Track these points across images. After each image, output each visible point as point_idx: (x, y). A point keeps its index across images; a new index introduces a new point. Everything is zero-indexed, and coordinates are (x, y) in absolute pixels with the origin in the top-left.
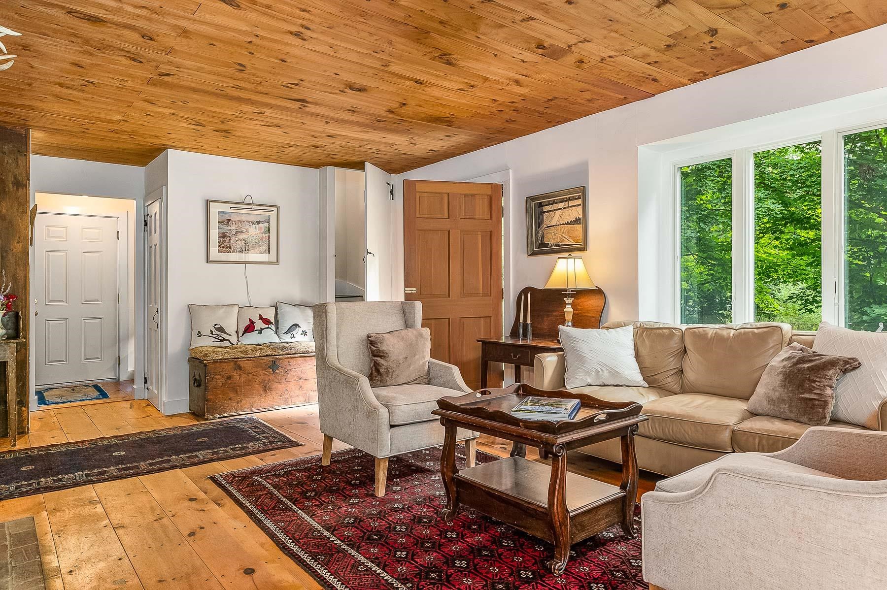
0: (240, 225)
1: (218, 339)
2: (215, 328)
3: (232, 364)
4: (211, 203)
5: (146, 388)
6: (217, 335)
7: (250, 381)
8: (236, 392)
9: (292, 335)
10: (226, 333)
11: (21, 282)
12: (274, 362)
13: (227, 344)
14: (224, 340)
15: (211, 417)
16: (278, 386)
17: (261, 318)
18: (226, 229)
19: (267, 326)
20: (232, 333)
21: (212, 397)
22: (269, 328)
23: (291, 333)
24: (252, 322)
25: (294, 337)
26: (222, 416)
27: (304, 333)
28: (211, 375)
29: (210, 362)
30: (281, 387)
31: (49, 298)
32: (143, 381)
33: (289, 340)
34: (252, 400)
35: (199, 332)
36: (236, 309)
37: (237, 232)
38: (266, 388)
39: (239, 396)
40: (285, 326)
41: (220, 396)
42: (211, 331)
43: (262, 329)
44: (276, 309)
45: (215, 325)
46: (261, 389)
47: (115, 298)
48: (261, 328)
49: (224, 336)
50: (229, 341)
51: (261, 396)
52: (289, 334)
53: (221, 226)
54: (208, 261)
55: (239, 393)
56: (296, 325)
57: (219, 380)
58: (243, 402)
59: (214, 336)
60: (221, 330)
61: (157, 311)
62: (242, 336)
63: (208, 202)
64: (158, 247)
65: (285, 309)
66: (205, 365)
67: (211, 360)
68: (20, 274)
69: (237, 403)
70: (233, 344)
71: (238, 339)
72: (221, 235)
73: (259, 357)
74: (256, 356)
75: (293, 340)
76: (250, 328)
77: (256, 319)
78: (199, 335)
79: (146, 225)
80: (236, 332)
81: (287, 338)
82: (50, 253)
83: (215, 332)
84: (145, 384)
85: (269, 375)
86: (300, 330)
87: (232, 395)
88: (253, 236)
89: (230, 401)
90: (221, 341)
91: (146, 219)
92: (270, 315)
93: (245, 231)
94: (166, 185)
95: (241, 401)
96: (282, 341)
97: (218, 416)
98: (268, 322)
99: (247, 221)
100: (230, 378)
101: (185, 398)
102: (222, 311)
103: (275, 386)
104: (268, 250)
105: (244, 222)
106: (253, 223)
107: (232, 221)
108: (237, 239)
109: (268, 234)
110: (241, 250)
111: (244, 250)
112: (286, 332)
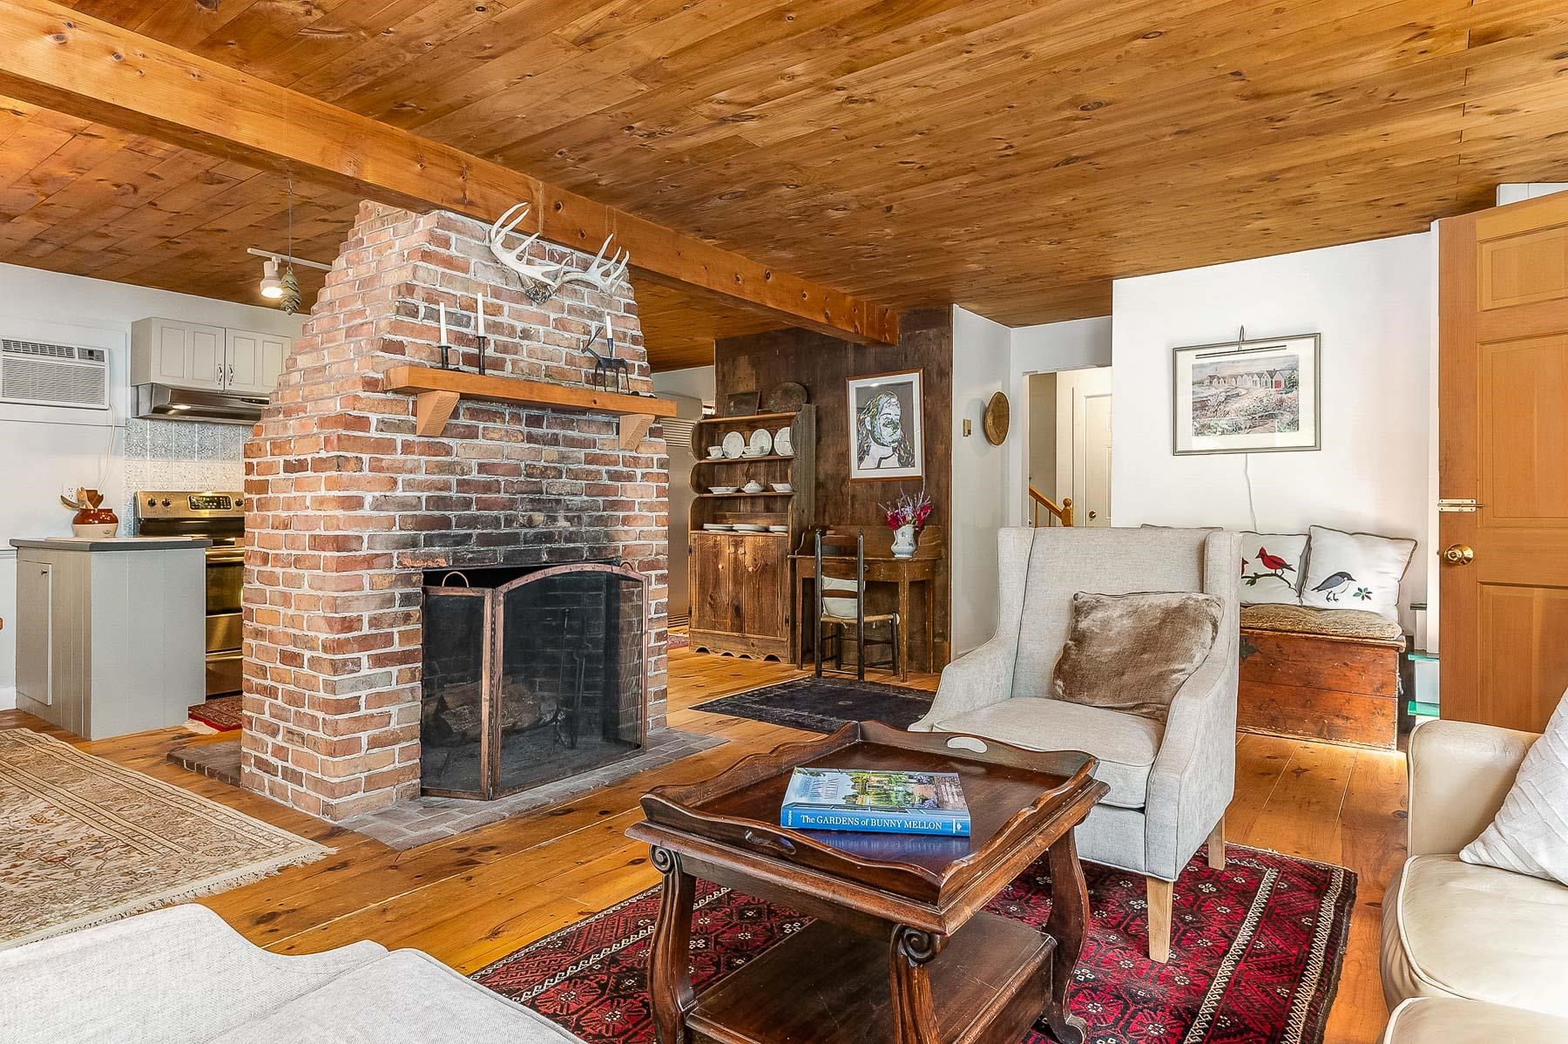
0: (1234, 384)
4: (1180, 352)
9: (1331, 596)
11: (944, 491)
18: (1205, 392)
19: (1273, 571)
22: (1276, 575)
23: (1329, 590)
25: (1336, 600)
27: (1364, 594)
33: (1322, 604)
37: (1228, 396)
40: (1323, 572)
43: (1257, 576)
44: (1310, 539)
48: (1255, 573)
52: (1324, 593)
53: (1198, 389)
54: (1176, 452)
56: (1344, 576)
63: (1175, 352)
65: (1323, 541)
68: (943, 480)
72: (1198, 405)
75: (1332, 605)
81: (1316, 599)
86: (1353, 587)
88: (1261, 401)
92: (1289, 551)
93: (1244, 392)
96: (1307, 604)
98: (1276, 562)
99: (1248, 374)
104: (1294, 424)
105: (1242, 376)
106: (1260, 375)
107: (1219, 378)
108: (1227, 409)
109: (1295, 392)
110: (1237, 429)
111: (1243, 427)
112: (1318, 589)
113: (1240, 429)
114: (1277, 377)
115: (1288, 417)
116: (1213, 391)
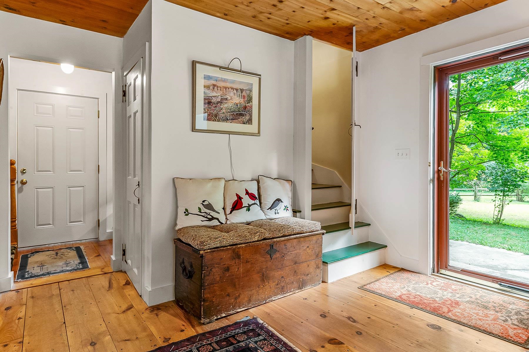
0: (225, 92)
1: (206, 217)
2: (203, 205)
3: (230, 252)
4: (197, 65)
5: (124, 260)
6: (205, 213)
7: (248, 271)
8: (234, 286)
9: (276, 211)
10: (214, 210)
12: (272, 246)
13: (215, 223)
14: (213, 218)
15: (208, 320)
16: (276, 273)
17: (247, 193)
18: (210, 94)
19: (253, 201)
20: (220, 210)
21: (209, 295)
23: (275, 209)
24: (239, 198)
25: (278, 213)
26: (219, 317)
27: (286, 208)
28: (207, 268)
29: (208, 252)
30: (277, 274)
31: (37, 168)
32: (122, 253)
33: (274, 216)
34: (250, 293)
35: (186, 210)
36: (223, 182)
37: (222, 99)
38: (264, 278)
39: (237, 291)
40: (269, 201)
41: (218, 293)
42: (200, 209)
43: (250, 206)
44: (258, 182)
45: (204, 201)
46: (259, 279)
47: (95, 168)
48: (248, 204)
49: (213, 214)
50: (218, 219)
51: (259, 287)
52: (273, 210)
53: (207, 91)
54: (193, 129)
55: (237, 286)
56: (279, 200)
57: (216, 273)
58: (242, 296)
59: (203, 214)
60: (209, 207)
61: (139, 185)
62: (231, 213)
63: (194, 64)
64: (139, 115)
65: (267, 183)
66: (202, 256)
67: (209, 249)
69: (236, 298)
70: (222, 223)
71: (226, 216)
72: (207, 101)
73: (258, 241)
74: (254, 240)
76: (237, 205)
77: (243, 194)
78: (187, 213)
79: (124, 95)
80: (224, 209)
81: (271, 214)
82: (38, 127)
83: (204, 210)
84: (124, 257)
85: (266, 261)
87: (230, 290)
88: (237, 105)
89: (228, 298)
90: (210, 220)
91: (124, 89)
92: (253, 189)
93: (229, 98)
94: (150, 41)
95: (239, 296)
96: (268, 217)
97: (216, 318)
98: (252, 196)
99: (231, 88)
100: (228, 269)
101: (169, 284)
102: (210, 185)
103: (272, 273)
104: (250, 121)
105: (229, 88)
106: (237, 90)
107: (218, 87)
108: (222, 106)
109: (251, 103)
110: (226, 120)
111: (229, 118)
112: (271, 208)
113: (227, 119)
114: (244, 93)
115: (247, 118)
116: (214, 94)
